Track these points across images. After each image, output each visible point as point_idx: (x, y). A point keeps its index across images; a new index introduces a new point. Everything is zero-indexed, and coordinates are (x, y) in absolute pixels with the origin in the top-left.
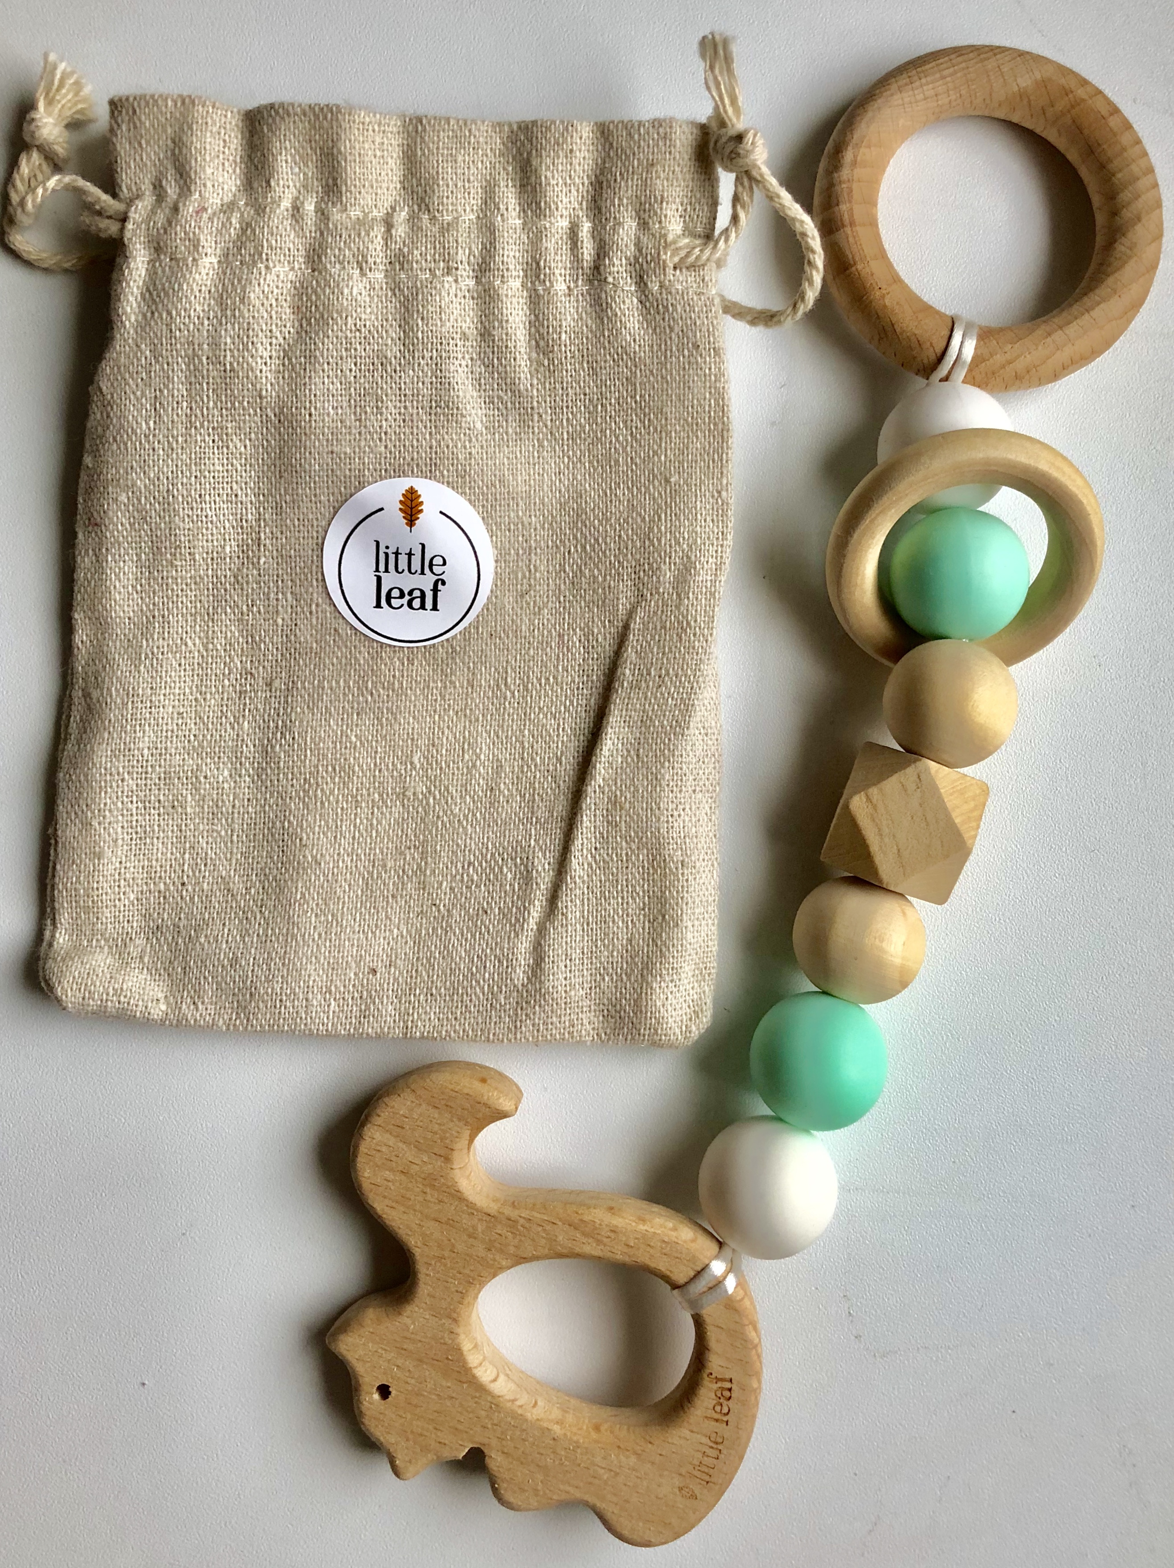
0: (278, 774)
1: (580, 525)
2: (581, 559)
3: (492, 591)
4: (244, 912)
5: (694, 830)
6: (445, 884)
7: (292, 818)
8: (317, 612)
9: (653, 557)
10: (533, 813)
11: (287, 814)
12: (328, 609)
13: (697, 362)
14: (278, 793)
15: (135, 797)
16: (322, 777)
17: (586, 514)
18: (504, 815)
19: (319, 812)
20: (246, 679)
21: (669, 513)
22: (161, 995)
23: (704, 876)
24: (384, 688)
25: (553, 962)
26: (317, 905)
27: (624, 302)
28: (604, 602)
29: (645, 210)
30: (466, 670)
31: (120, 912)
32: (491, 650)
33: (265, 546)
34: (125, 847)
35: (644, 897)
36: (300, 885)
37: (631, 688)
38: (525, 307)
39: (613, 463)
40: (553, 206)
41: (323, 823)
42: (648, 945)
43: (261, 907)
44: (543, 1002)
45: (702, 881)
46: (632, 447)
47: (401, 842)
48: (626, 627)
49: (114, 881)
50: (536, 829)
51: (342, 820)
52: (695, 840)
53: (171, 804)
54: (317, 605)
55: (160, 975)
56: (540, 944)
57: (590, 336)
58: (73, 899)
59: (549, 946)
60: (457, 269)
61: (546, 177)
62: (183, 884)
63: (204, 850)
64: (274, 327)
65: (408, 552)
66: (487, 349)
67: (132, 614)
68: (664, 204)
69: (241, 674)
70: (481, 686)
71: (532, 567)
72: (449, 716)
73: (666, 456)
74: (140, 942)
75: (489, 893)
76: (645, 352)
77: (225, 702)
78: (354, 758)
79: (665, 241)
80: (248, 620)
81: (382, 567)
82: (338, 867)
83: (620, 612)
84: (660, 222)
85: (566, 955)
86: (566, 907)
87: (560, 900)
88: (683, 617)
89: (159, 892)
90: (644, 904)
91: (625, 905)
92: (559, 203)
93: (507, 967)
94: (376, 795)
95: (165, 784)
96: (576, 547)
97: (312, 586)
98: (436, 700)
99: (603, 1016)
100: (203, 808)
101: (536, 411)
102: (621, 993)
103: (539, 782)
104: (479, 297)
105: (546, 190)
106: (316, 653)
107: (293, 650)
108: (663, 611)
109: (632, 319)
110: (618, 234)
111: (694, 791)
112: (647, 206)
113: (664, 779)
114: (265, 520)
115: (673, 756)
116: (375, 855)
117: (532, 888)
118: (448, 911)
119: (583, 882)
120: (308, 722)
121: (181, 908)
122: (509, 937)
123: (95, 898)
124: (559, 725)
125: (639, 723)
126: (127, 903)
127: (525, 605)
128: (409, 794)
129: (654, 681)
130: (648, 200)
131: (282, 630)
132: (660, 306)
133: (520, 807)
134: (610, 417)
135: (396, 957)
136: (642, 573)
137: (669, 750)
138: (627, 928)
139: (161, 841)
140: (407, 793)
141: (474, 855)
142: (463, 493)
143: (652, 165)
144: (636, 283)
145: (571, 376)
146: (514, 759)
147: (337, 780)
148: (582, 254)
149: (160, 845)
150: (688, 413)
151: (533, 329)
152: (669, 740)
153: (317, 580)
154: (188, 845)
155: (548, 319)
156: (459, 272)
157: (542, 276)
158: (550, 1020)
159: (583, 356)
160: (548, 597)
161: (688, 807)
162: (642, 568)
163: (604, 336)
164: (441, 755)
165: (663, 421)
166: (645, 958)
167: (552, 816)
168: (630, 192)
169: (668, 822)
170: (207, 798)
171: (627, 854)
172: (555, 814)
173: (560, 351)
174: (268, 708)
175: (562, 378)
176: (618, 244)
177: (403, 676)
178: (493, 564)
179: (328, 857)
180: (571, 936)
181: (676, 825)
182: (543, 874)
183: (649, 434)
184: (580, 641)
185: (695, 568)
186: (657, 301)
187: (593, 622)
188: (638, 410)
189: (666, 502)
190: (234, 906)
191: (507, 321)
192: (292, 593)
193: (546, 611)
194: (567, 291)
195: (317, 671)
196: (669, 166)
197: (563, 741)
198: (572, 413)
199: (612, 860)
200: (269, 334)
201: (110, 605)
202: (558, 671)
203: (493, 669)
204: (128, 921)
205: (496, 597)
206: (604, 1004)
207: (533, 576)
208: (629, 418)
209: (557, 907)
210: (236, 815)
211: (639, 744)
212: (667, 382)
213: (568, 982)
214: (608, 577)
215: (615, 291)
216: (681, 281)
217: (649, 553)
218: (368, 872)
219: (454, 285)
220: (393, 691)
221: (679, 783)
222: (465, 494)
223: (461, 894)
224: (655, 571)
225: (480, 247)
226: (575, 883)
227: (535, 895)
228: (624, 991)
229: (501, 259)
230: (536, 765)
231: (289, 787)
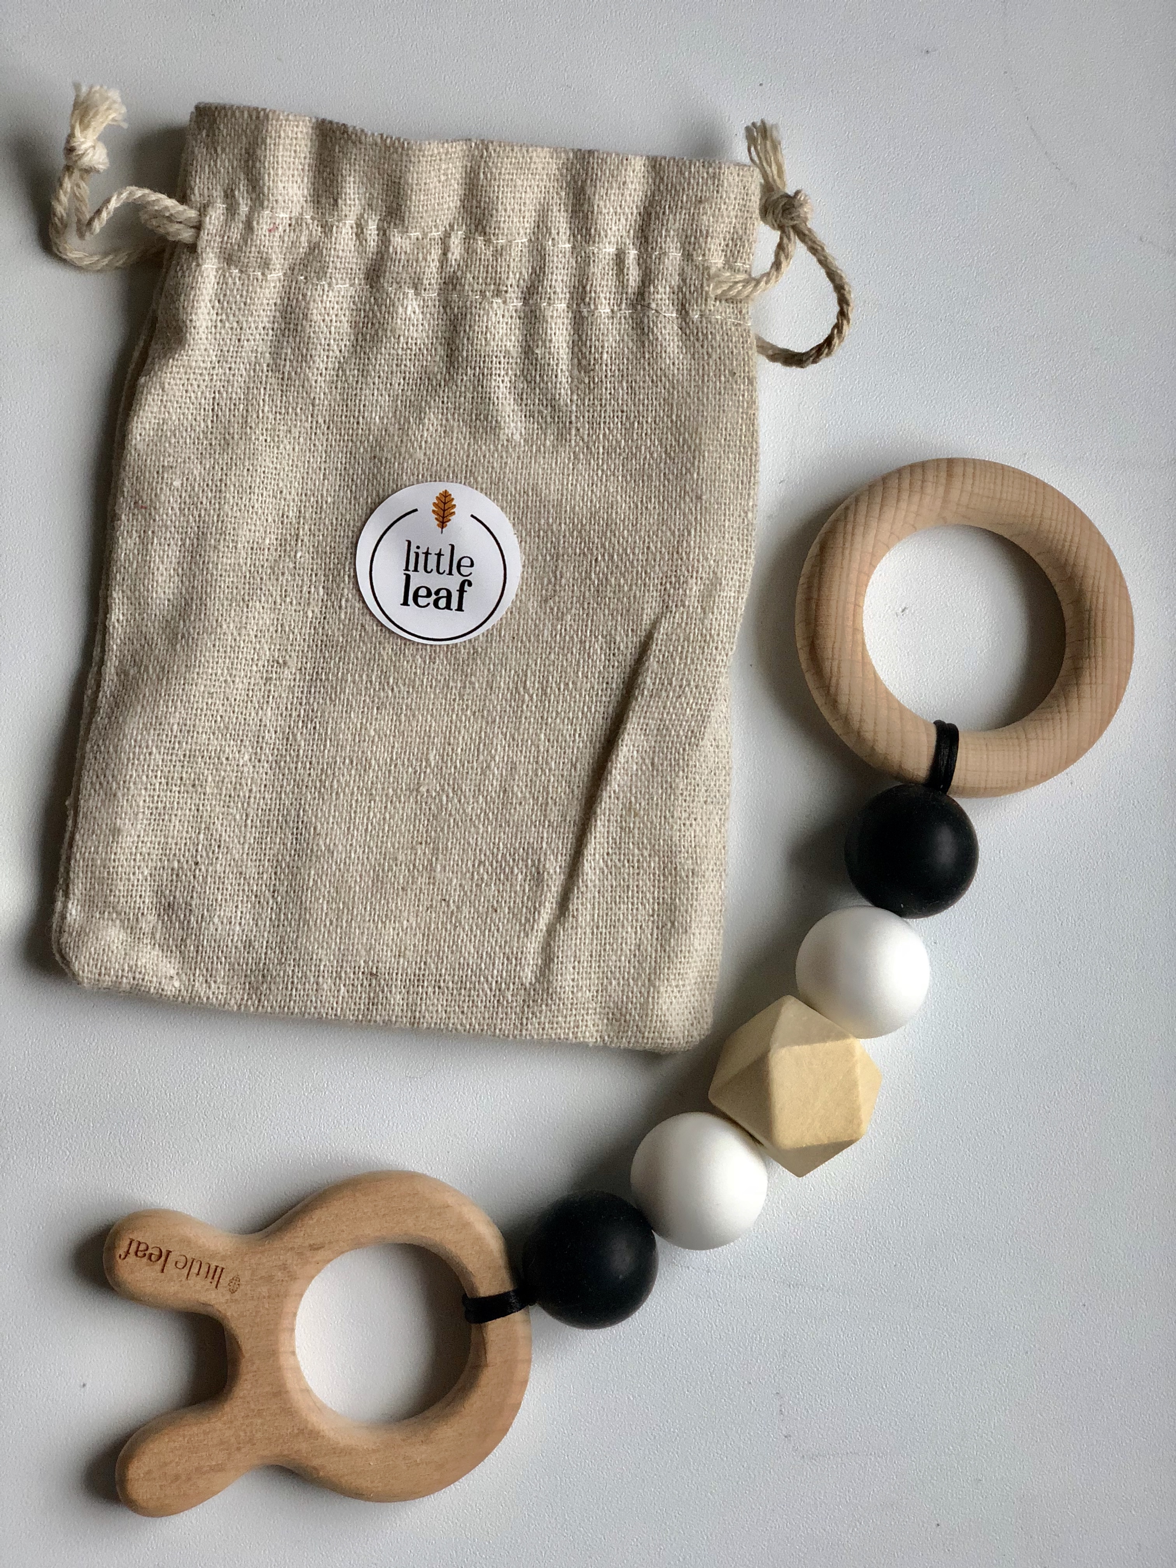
0: (297, 763)
1: (608, 534)
2: (608, 568)
3: (517, 595)
4: (256, 896)
5: (704, 840)
6: (455, 881)
7: (307, 806)
8: (346, 608)
9: (681, 570)
10: (545, 816)
11: (303, 802)
12: (357, 605)
13: (732, 388)
14: (295, 781)
15: (159, 772)
16: (339, 769)
17: (616, 524)
18: (516, 817)
19: (333, 803)
20: (272, 667)
21: (698, 529)
22: (172, 972)
23: (712, 886)
24: (404, 685)
25: (562, 963)
26: (329, 892)
27: (665, 327)
28: (628, 611)
29: (690, 243)
30: (486, 671)
31: (133, 886)
32: (512, 652)
33: (302, 541)
34: (145, 821)
35: (653, 903)
36: (313, 872)
37: (651, 696)
38: (569, 327)
39: (645, 478)
40: (602, 233)
41: (337, 814)
42: (656, 951)
43: (274, 892)
44: (550, 1002)
45: (710, 890)
46: (665, 463)
47: (413, 837)
48: (650, 636)
49: (131, 854)
50: (548, 832)
51: (355, 812)
52: (705, 850)
53: (192, 783)
54: (347, 601)
55: (171, 952)
56: (550, 945)
57: (630, 357)
58: (89, 869)
59: (559, 947)
60: (506, 292)
61: (598, 206)
62: (197, 864)
63: (219, 832)
64: (332, 341)
65: (437, 552)
66: (530, 367)
67: (171, 597)
68: (709, 238)
69: (268, 661)
70: (499, 688)
71: (558, 573)
72: (466, 716)
73: (698, 474)
74: (152, 918)
75: (499, 891)
76: (683, 375)
77: (252, 687)
78: (372, 751)
79: (709, 275)
80: (279, 609)
81: (412, 567)
82: (350, 857)
83: (644, 622)
84: (704, 255)
85: (575, 956)
86: (577, 910)
87: (571, 902)
88: (706, 630)
89: (173, 869)
90: (653, 910)
91: (635, 911)
92: (609, 231)
93: (516, 965)
94: (391, 790)
95: (188, 762)
96: (603, 555)
97: (344, 581)
98: (454, 700)
99: (608, 1019)
100: (221, 789)
101: (574, 425)
102: (627, 997)
103: (553, 787)
104: (526, 316)
105: (597, 218)
106: (341, 647)
107: (319, 642)
108: (686, 624)
109: (672, 344)
110: (664, 263)
111: (705, 802)
112: (693, 239)
113: (678, 788)
114: (304, 518)
115: (688, 766)
116: (386, 848)
117: (543, 890)
118: (458, 908)
119: (595, 886)
120: (330, 713)
121: (193, 887)
122: (518, 937)
123: (111, 869)
124: (575, 730)
125: (655, 731)
126: (140, 877)
127: (548, 610)
128: (423, 789)
129: (674, 691)
130: (694, 234)
131: (311, 622)
132: (700, 334)
133: (533, 810)
134: (646, 434)
135: (406, 949)
136: (668, 585)
137: (684, 759)
138: (636, 933)
139: (178, 818)
140: (421, 788)
141: (485, 855)
142: (496, 500)
143: (700, 202)
144: (677, 310)
145: (610, 394)
146: (529, 762)
147: (353, 772)
148: (628, 280)
149: (177, 823)
150: (721, 435)
151: (576, 349)
152: (684, 750)
153: (349, 576)
154: (203, 826)
155: (591, 340)
156: (508, 295)
157: (587, 300)
158: (555, 1019)
159: (622, 376)
160: (572, 603)
161: (699, 817)
162: (669, 580)
163: (644, 358)
164: (457, 754)
165: (698, 441)
166: (653, 963)
167: (565, 820)
168: (677, 224)
169: (680, 830)
170: (226, 780)
171: (638, 861)
172: (568, 818)
173: (601, 370)
174: (291, 697)
175: (601, 395)
176: (663, 274)
177: (424, 674)
178: (521, 569)
179: (340, 847)
180: (580, 939)
181: (687, 834)
182: (554, 877)
183: (683, 452)
184: (601, 649)
185: (721, 584)
186: (697, 328)
187: (616, 629)
188: (674, 429)
189: (696, 518)
190: (246, 889)
191: (551, 341)
192: (323, 587)
193: (569, 617)
194: (610, 314)
195: (341, 663)
196: (716, 204)
197: (578, 747)
198: (609, 428)
199: (624, 866)
200: (327, 347)
201: (152, 586)
202: (578, 677)
203: (513, 672)
204: (141, 896)
205: (521, 601)
206: (609, 1007)
207: (558, 582)
208: (665, 436)
209: (568, 909)
210: (252, 800)
211: (654, 752)
212: (703, 405)
213: (575, 983)
214: (634, 587)
215: (657, 317)
216: (720, 312)
217: (677, 566)
218: (379, 865)
219: (502, 305)
220: (413, 688)
221: (692, 793)
222: (498, 501)
223: (471, 891)
224: (680, 583)
225: (530, 271)
226: (587, 887)
227: (546, 896)
228: (630, 994)
229: (549, 283)
230: (550, 770)
231: (306, 775)
